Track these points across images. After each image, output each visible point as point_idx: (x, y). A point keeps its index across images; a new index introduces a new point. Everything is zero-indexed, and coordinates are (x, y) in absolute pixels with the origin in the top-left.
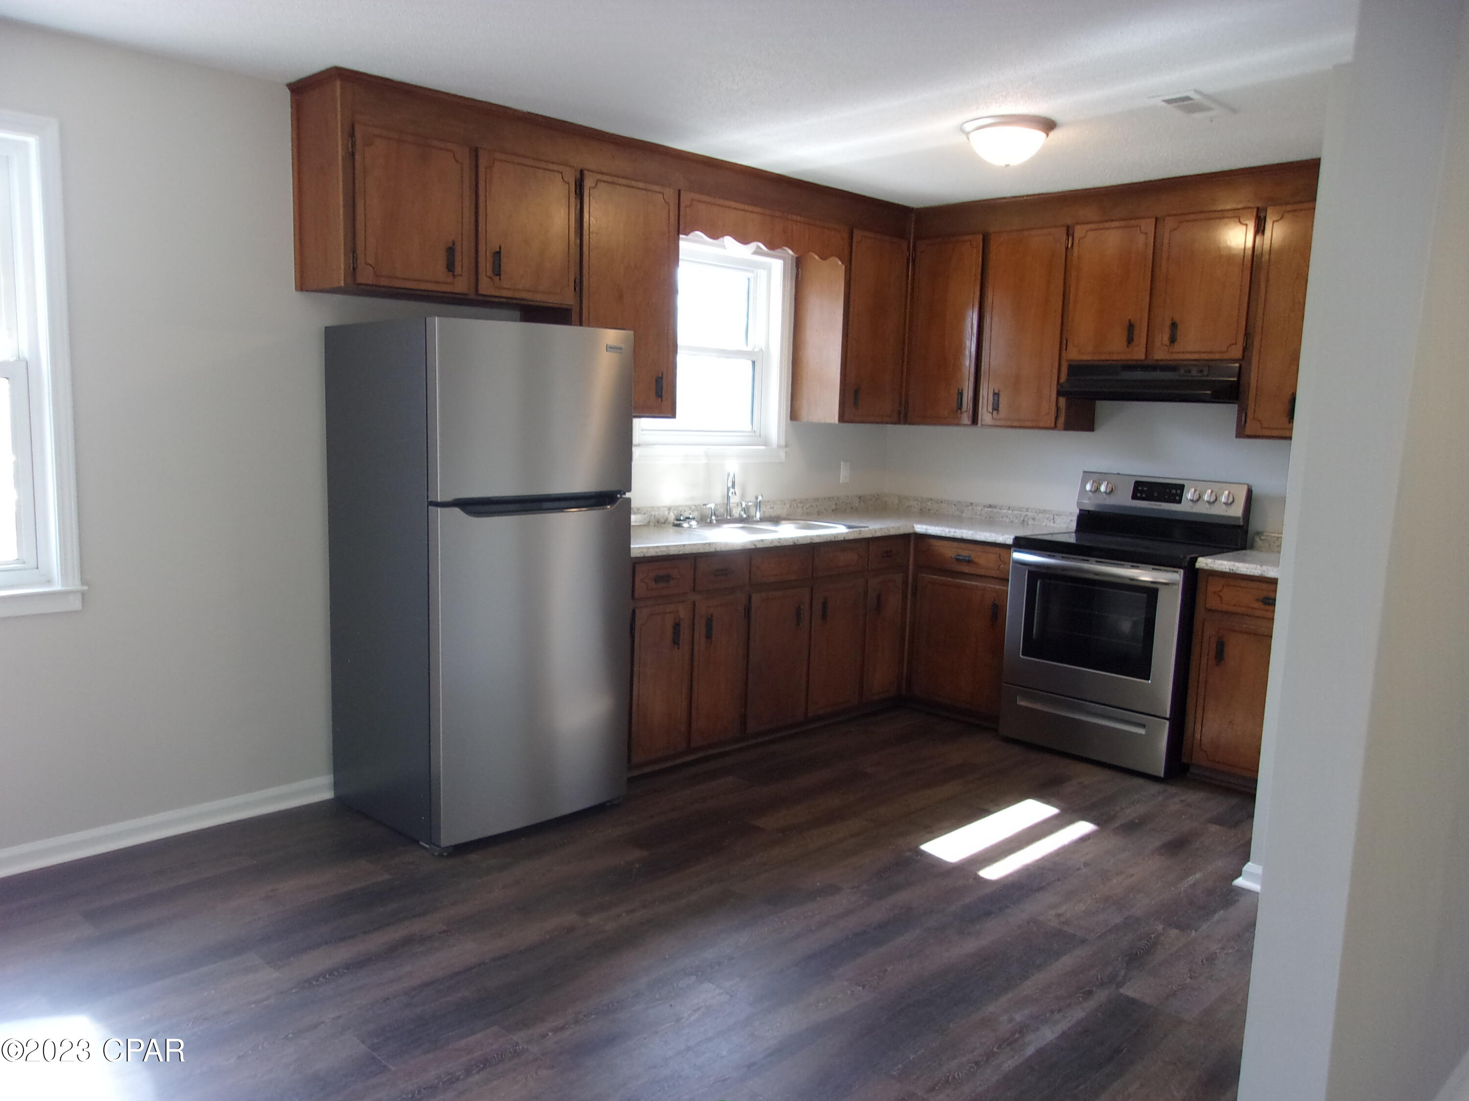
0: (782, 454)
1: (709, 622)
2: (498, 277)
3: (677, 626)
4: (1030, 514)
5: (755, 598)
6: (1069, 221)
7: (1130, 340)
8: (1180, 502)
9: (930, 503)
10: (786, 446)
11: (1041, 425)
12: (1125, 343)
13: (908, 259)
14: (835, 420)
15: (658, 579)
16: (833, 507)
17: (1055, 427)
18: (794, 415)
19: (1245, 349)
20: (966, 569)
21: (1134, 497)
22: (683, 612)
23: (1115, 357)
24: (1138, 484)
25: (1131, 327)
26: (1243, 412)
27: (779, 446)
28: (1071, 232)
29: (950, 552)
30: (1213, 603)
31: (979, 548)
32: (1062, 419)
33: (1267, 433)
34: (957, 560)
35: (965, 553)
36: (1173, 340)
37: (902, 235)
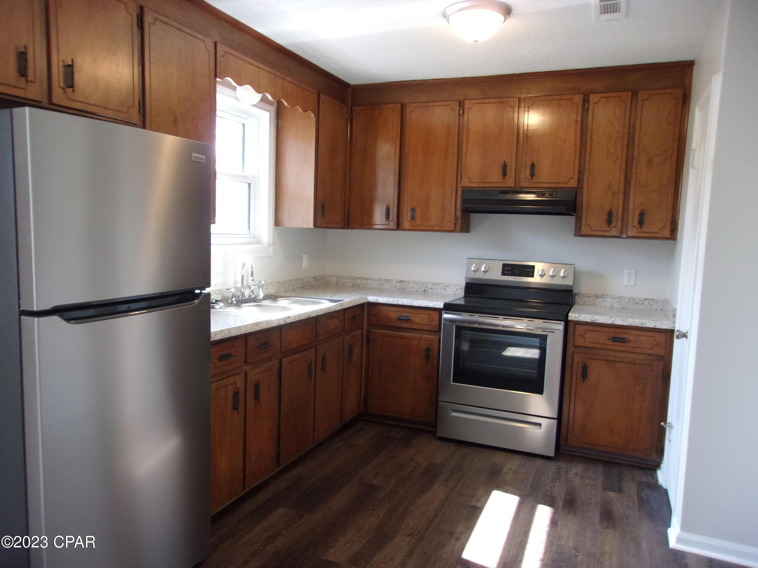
0: (271, 250)
1: (257, 386)
2: (71, 89)
3: (236, 394)
4: (429, 286)
5: (285, 361)
6: (461, 98)
7: (504, 174)
8: (532, 276)
9: (359, 280)
10: (273, 244)
11: (445, 229)
12: (502, 177)
13: (348, 119)
14: (311, 226)
15: (222, 358)
16: (301, 285)
17: (454, 231)
18: (277, 222)
19: (579, 181)
20: (406, 325)
21: (503, 274)
22: (239, 381)
23: (494, 185)
24: (504, 266)
25: (505, 167)
26: (579, 220)
27: (269, 244)
28: (462, 105)
29: (394, 315)
30: (579, 342)
31: (415, 311)
32: (459, 226)
33: (593, 233)
34: (400, 319)
35: (405, 314)
36: (532, 174)
37: (344, 101)
